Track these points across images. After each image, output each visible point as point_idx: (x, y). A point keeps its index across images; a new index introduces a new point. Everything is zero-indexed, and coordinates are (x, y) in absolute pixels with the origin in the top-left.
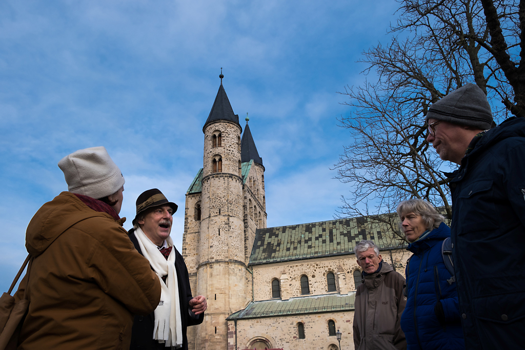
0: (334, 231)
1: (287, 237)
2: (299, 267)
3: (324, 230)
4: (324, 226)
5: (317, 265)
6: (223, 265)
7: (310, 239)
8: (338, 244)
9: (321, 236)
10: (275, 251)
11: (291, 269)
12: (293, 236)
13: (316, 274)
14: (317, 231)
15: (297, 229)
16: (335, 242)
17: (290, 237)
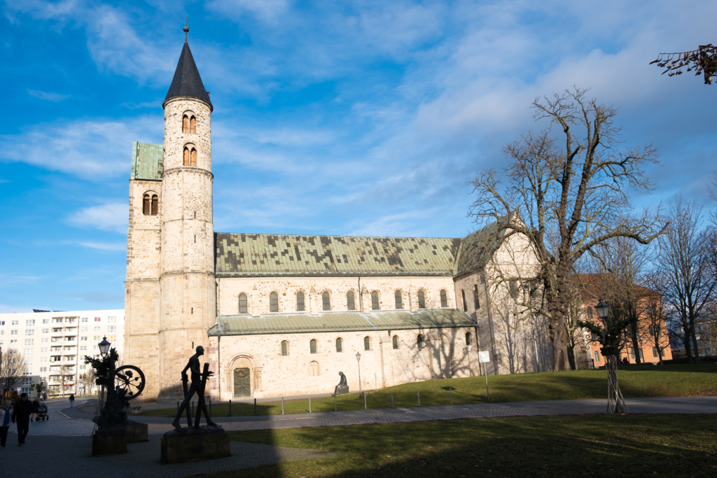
0: (299, 247)
1: (248, 247)
2: (270, 284)
3: (288, 245)
4: (288, 240)
5: (289, 283)
6: (200, 276)
7: (276, 254)
8: (307, 263)
9: (286, 252)
10: (239, 262)
11: (262, 285)
12: (256, 247)
13: (288, 292)
14: (281, 245)
15: (258, 239)
16: (303, 260)
17: (252, 248)
